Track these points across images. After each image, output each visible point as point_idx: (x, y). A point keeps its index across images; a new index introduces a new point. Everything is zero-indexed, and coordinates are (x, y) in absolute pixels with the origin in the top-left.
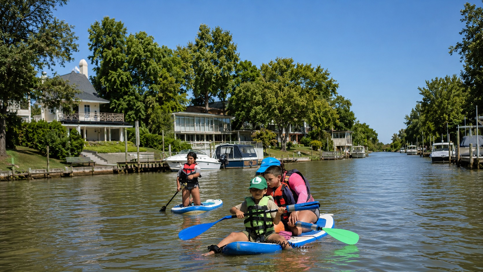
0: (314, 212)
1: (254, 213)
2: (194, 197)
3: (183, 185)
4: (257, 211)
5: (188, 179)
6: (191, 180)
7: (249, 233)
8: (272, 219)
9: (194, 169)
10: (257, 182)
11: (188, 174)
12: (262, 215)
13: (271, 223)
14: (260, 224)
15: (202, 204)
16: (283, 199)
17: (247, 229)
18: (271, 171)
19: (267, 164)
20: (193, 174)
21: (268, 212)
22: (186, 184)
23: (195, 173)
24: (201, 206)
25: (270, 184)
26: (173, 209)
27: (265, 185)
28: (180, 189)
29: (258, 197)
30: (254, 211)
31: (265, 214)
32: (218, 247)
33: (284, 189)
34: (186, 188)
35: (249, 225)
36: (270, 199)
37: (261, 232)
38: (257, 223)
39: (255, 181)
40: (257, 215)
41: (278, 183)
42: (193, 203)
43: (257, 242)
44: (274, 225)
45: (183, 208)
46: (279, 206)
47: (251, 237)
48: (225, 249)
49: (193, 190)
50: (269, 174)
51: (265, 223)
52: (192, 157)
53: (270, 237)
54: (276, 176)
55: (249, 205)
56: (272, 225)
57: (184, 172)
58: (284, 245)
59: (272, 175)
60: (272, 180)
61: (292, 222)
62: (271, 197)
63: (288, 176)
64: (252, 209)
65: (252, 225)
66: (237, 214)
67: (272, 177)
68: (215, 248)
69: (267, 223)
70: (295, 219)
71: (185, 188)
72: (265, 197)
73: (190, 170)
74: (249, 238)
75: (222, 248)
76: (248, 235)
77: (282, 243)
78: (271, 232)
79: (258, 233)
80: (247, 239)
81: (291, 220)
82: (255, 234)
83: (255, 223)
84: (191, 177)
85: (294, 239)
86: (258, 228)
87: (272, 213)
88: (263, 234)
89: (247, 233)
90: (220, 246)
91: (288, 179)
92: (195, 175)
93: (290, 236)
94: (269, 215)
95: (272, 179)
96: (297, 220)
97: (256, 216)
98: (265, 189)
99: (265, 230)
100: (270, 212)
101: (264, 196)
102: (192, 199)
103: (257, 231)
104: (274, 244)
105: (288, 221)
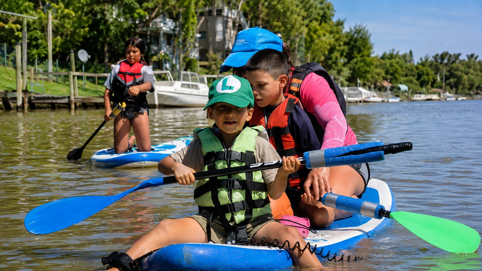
0: (358, 169)
1: (223, 172)
2: (138, 133)
3: (119, 107)
4: (229, 165)
5: (128, 95)
6: (134, 97)
7: (208, 219)
8: (264, 187)
9: (140, 74)
10: (230, 88)
11: (128, 84)
12: (243, 176)
13: (264, 195)
14: (238, 196)
15: (153, 150)
16: (289, 135)
17: (203, 211)
18: (263, 65)
19: (252, 47)
20: (138, 84)
21: (256, 169)
22: (124, 105)
23: (142, 82)
24: (151, 152)
25: (259, 97)
26: (95, 157)
27: (248, 97)
28: (112, 115)
29: (230, 130)
30: (221, 165)
31: (249, 171)
32: (130, 259)
33: (294, 111)
34: (123, 114)
35: (207, 201)
36: (260, 134)
37: (240, 217)
38: (230, 196)
39: (224, 87)
40: (230, 176)
41: (278, 96)
42: (135, 146)
43: (229, 244)
44: (271, 200)
45: (115, 156)
46: (282, 152)
47: (212, 230)
48: (150, 263)
49: (136, 119)
50: (258, 72)
51: (248, 196)
52: (137, 49)
53: (261, 230)
54: (275, 77)
55: (207, 149)
56: (267, 201)
57: (119, 78)
58: (296, 251)
59: (266, 74)
60: (267, 87)
61: (314, 195)
62: (261, 128)
63: (298, 78)
64: (216, 160)
65: (215, 198)
66: (178, 175)
67: (265, 80)
68: (123, 260)
69: (255, 196)
70: (323, 187)
71: (121, 113)
72: (248, 128)
73: (132, 75)
74: (209, 234)
75: (140, 259)
76: (205, 226)
77: (292, 246)
78: (264, 219)
79: (233, 219)
80: (203, 235)
81: (312, 188)
82: (225, 222)
83: (223, 194)
84: (135, 90)
85: (316, 237)
86: (231, 208)
87: (267, 172)
88: (244, 223)
89: (203, 221)
90: (135, 254)
91: (299, 86)
92: (143, 87)
93: (307, 228)
94: (257, 177)
95: (266, 84)
96: (326, 190)
97: (226, 177)
98: (249, 107)
99: (249, 213)
100: (263, 168)
101: (244, 127)
102: (133, 137)
103: (228, 217)
104: (273, 249)
105: (303, 190)
